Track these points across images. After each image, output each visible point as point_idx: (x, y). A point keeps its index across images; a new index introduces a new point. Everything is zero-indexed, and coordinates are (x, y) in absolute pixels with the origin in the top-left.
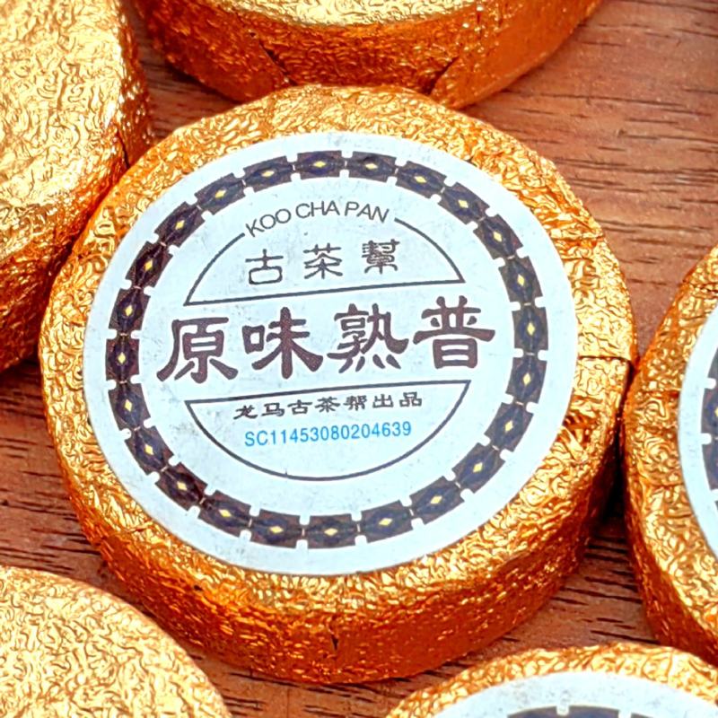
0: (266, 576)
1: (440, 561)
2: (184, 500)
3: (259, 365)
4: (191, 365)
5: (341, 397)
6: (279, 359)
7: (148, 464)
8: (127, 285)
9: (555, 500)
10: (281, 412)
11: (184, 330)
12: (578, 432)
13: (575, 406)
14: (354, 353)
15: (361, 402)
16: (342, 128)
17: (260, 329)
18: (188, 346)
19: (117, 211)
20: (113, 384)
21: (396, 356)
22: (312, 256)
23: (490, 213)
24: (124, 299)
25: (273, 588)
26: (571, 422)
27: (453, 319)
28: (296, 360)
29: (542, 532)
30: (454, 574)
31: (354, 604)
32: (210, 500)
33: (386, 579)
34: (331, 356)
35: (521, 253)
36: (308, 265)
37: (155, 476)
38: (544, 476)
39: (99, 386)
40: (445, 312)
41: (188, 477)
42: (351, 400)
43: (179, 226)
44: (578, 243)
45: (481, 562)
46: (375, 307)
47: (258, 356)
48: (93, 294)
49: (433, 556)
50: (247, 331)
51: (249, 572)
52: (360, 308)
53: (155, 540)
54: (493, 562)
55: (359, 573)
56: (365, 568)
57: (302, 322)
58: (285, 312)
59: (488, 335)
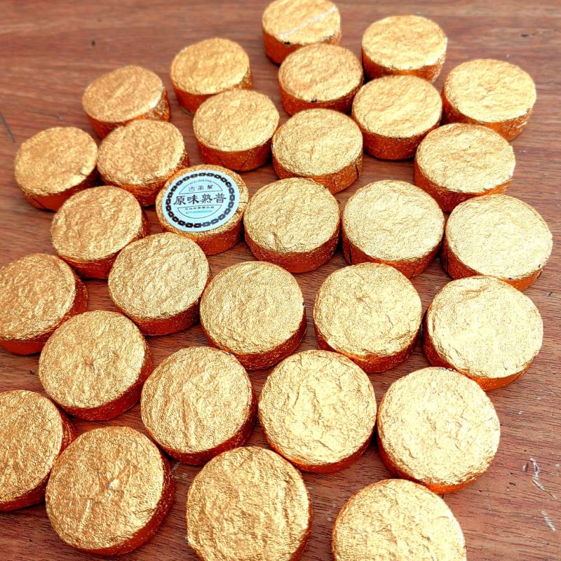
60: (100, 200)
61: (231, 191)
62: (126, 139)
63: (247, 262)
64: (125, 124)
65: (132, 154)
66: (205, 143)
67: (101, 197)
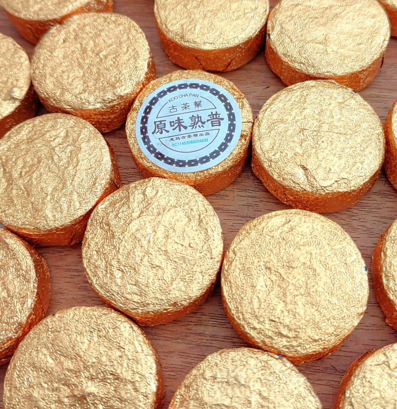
0: (179, 173)
1: (217, 167)
2: (160, 159)
3: (174, 129)
4: (159, 131)
5: (192, 134)
6: (178, 128)
7: (151, 152)
8: (144, 115)
9: (240, 153)
10: (179, 139)
11: (157, 123)
12: (244, 138)
13: (242, 133)
14: (194, 125)
15: (197, 135)
16: (187, 78)
17: (173, 122)
18: (158, 127)
19: (140, 100)
20: (142, 136)
21: (203, 125)
22: (183, 106)
23: (220, 93)
24: (143, 118)
25: (182, 176)
26: (242, 136)
27: (215, 116)
28: (182, 127)
29: (238, 160)
30: (220, 170)
31: (199, 178)
32: (166, 158)
33: (205, 172)
34: (189, 126)
35: (228, 101)
36: (182, 107)
37: (153, 155)
38: (237, 148)
39: (139, 136)
40: (213, 115)
41: (161, 154)
42: (194, 135)
43: (154, 102)
44: (240, 98)
45: (225, 167)
46: (198, 115)
47: (173, 127)
48: (136, 117)
49: (215, 166)
50: (171, 122)
51: (176, 173)
52: (194, 116)
53: (155, 168)
54: (228, 167)
55: (200, 171)
56: (201, 170)
57: (182, 120)
58: (178, 118)
59: (222, 119)
60: (48, 135)
61: (228, 107)
62: (67, 44)
63: (274, 213)
64: (61, 21)
65: (80, 64)
66: (177, 40)
67: (48, 131)
